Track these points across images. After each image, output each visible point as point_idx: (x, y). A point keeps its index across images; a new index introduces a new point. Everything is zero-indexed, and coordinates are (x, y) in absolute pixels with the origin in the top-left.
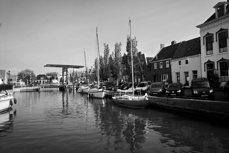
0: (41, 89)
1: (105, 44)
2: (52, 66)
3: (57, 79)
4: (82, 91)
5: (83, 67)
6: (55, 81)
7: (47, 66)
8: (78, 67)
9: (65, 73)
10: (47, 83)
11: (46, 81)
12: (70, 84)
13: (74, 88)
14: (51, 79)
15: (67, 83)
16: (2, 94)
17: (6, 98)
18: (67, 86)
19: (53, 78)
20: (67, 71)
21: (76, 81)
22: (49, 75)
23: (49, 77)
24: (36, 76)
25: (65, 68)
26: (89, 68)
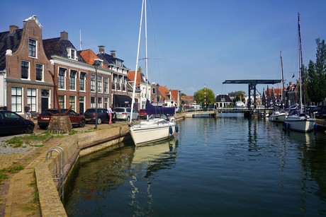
0: (218, 115)
1: (318, 41)
2: (233, 82)
3: (243, 100)
4: (277, 119)
5: (279, 81)
6: (239, 104)
7: (226, 82)
8: (273, 82)
9: (252, 91)
10: (229, 106)
11: (229, 103)
12: (260, 107)
13: (265, 114)
14: (234, 101)
15: (255, 107)
16: (162, 120)
17: (166, 125)
18: (254, 111)
19: (238, 99)
20: (255, 89)
21: (271, 103)
22: (232, 95)
23: (232, 98)
24: (216, 96)
25: (252, 84)
26: (293, 83)
